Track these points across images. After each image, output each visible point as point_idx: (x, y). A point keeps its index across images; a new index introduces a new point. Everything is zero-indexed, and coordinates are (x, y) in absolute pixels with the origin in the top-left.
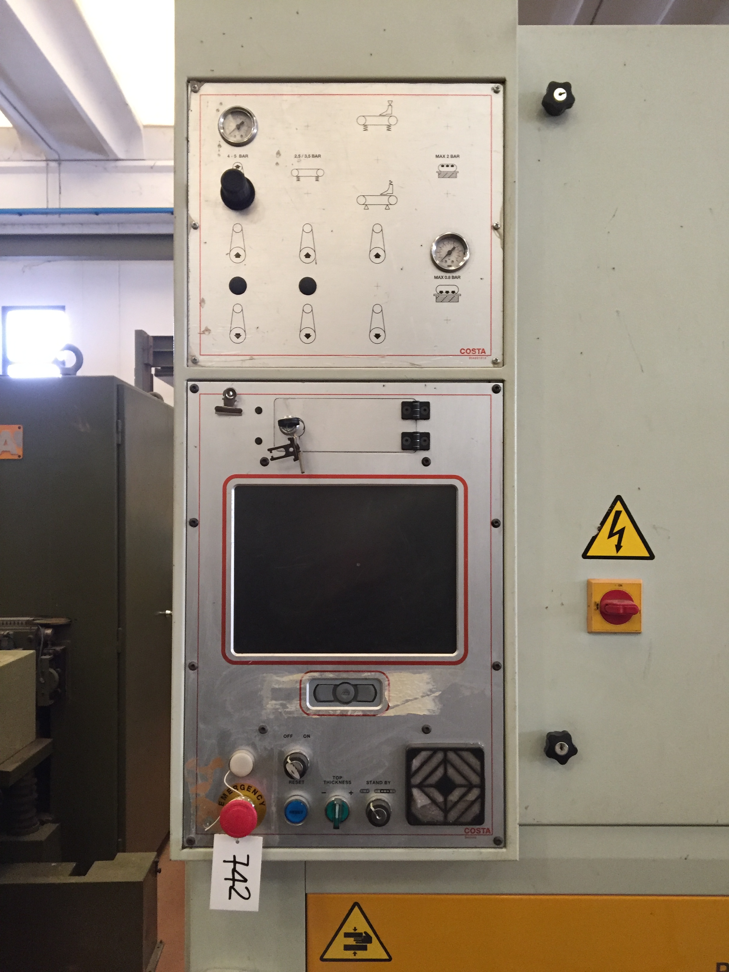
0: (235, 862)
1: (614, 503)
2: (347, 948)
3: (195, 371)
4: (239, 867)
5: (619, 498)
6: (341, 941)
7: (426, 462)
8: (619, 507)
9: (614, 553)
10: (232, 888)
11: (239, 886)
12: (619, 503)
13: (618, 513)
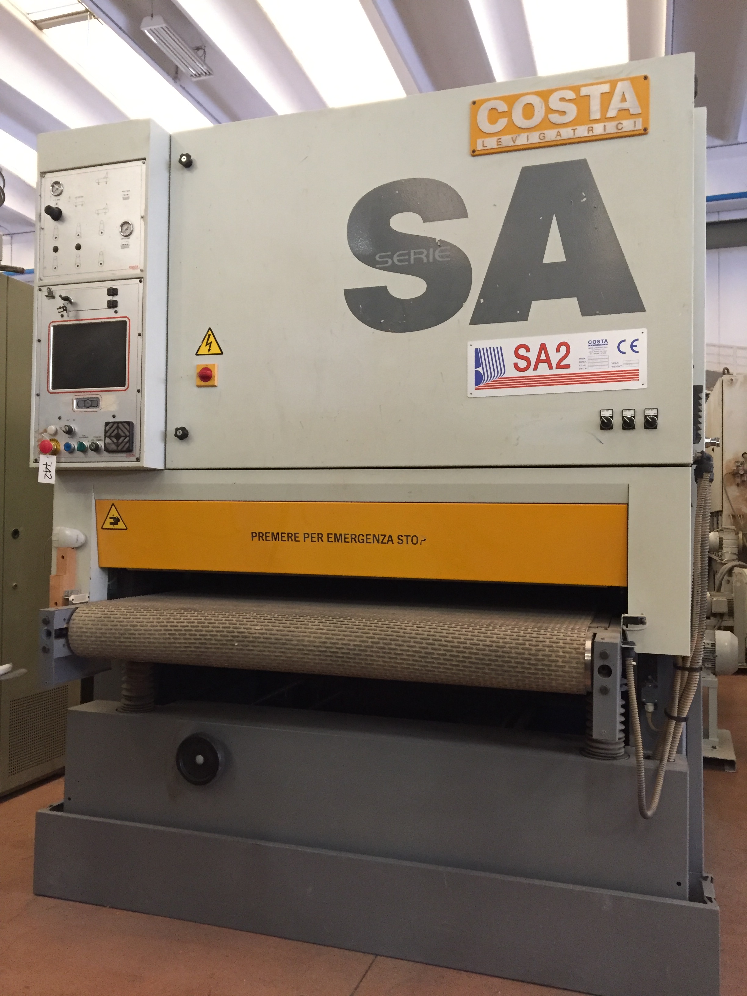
0: (47, 465)
1: (208, 331)
2: (111, 523)
3: (41, 283)
4: (48, 467)
5: (210, 329)
6: (109, 521)
7: (116, 312)
8: (210, 333)
9: (207, 353)
10: (46, 474)
11: (48, 474)
12: (210, 331)
13: (209, 335)
